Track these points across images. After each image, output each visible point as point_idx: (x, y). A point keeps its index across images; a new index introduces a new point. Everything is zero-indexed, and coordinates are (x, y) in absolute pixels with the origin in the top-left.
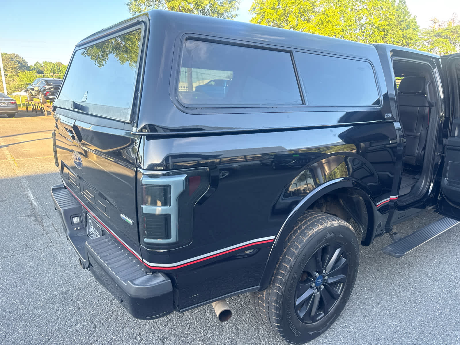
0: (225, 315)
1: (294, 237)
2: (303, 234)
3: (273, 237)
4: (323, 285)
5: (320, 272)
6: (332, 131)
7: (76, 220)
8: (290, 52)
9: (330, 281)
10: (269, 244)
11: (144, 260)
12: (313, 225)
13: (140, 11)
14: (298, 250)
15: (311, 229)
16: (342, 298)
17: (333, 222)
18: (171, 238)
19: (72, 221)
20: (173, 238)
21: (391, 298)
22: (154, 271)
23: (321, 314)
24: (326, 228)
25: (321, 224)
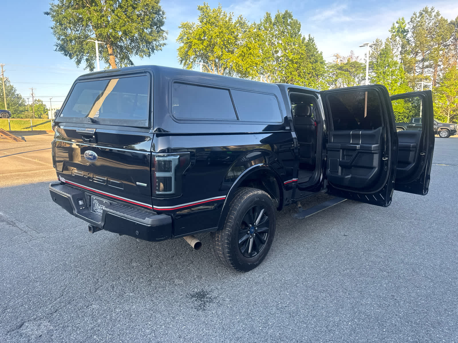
0: (197, 246)
1: (235, 201)
2: (241, 198)
3: (225, 196)
4: (255, 233)
5: (253, 224)
6: (255, 136)
7: (81, 203)
8: (229, 90)
9: (259, 231)
10: (223, 200)
11: (154, 207)
12: (247, 193)
14: (239, 207)
15: (245, 195)
16: (267, 243)
17: (258, 192)
19: (78, 203)
21: (299, 248)
22: (159, 212)
23: (255, 253)
24: (254, 195)
25: (251, 193)
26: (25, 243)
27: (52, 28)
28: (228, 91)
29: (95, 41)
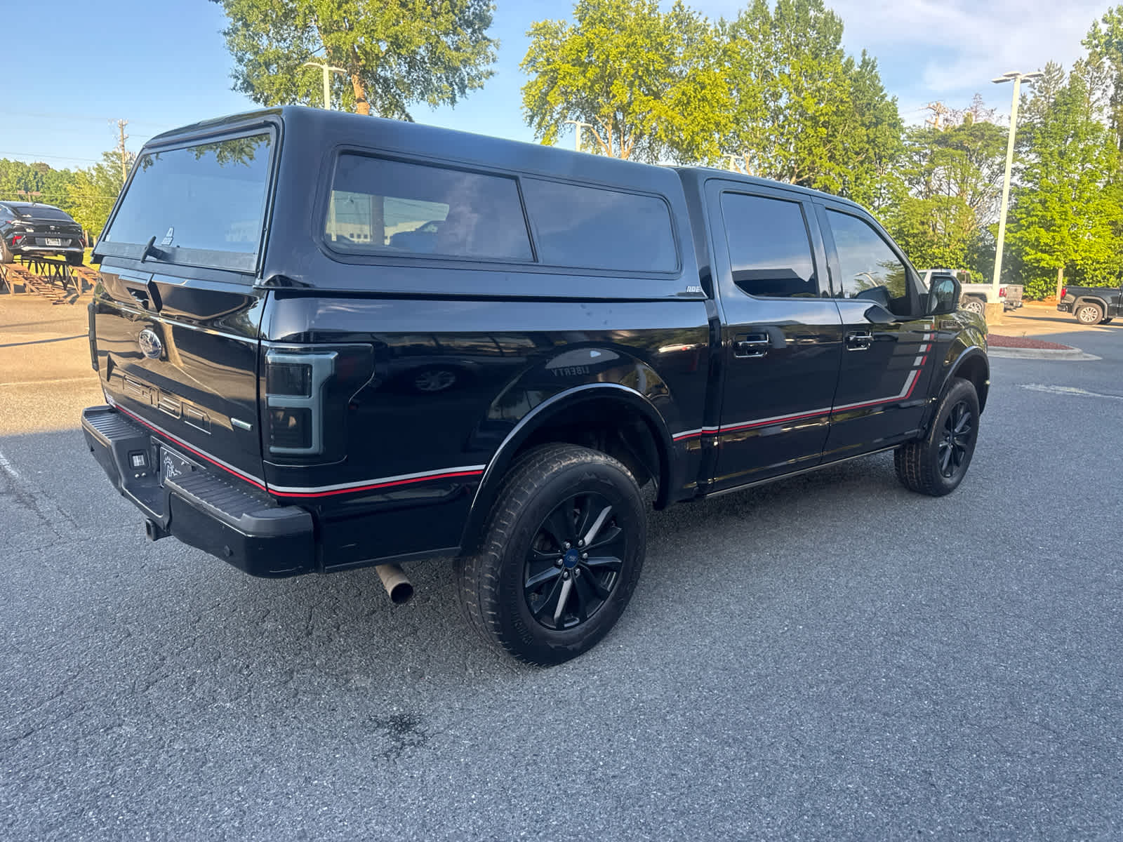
0: (402, 593)
3: (482, 467)
4: (578, 567)
5: (574, 543)
7: (138, 461)
8: (516, 179)
9: (590, 563)
10: (477, 476)
11: (270, 485)
12: (560, 457)
13: (256, 50)
15: (556, 462)
16: (614, 598)
17: (596, 457)
18: (310, 446)
19: (131, 462)
20: (315, 447)
22: (284, 501)
23: (574, 620)
24: (583, 464)
25: (574, 456)
26: (36, 552)
27: (225, 34)
28: (513, 182)
29: (321, 66)
